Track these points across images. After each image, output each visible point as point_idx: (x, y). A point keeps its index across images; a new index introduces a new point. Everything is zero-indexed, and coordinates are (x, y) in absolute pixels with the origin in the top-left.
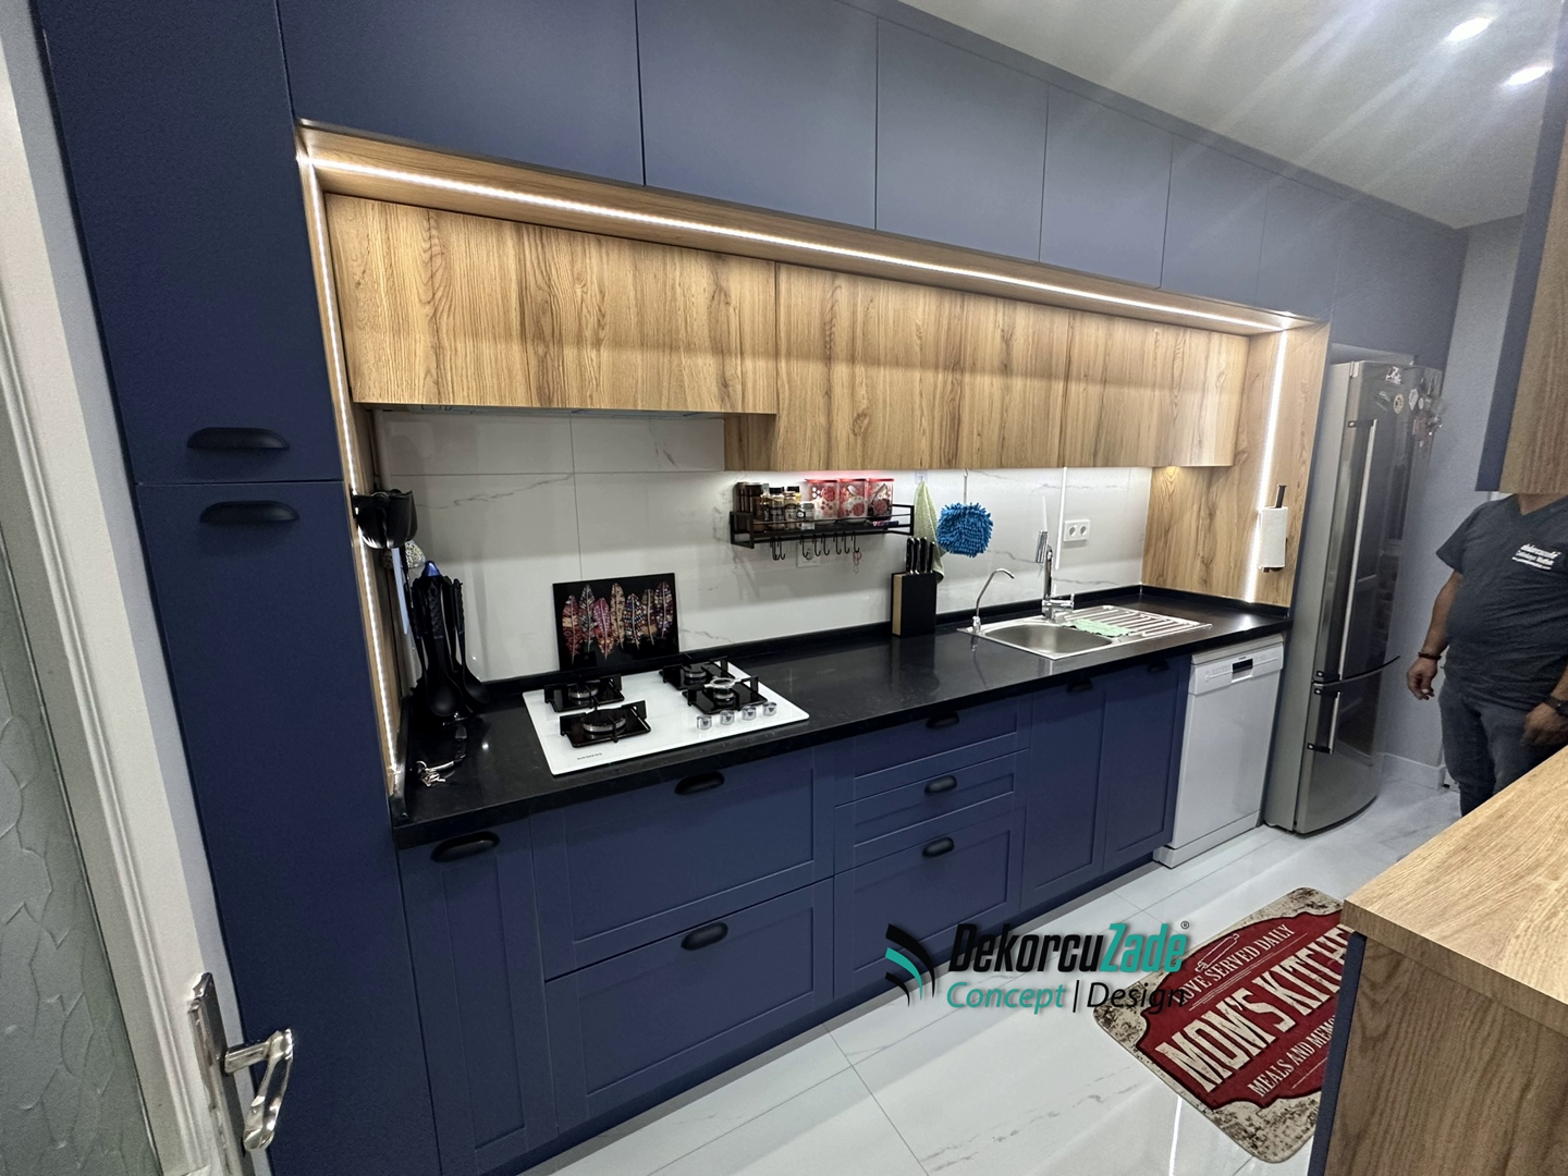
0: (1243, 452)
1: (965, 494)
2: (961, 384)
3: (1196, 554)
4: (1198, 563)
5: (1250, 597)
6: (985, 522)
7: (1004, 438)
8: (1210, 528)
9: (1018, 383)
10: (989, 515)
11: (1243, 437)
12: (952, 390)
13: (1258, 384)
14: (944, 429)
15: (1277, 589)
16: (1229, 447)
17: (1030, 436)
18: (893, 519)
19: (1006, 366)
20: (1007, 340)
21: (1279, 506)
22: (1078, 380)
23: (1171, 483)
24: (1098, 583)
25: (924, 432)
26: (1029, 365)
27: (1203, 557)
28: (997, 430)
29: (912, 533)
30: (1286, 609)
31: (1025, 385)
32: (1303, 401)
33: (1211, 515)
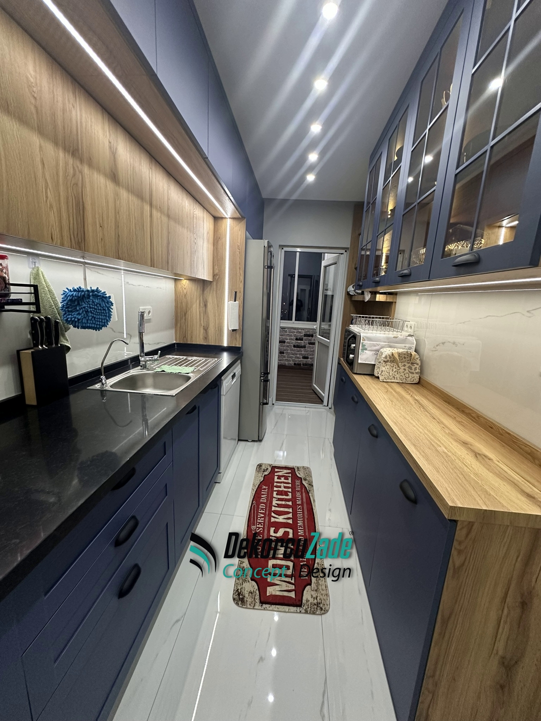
0: (217, 275)
1: (85, 279)
2: (81, 172)
3: (200, 325)
4: (202, 329)
5: (225, 344)
6: (108, 302)
7: (118, 235)
8: (205, 312)
9: (124, 194)
10: (110, 297)
11: (216, 267)
12: (74, 175)
13: (220, 242)
14: (71, 211)
15: (236, 339)
16: (212, 271)
17: (134, 240)
18: (13, 297)
19: (114, 174)
20: (114, 154)
21: (235, 301)
22: (156, 208)
23: (185, 289)
24: (158, 343)
25: (51, 207)
26: (130, 185)
27: (204, 326)
28: (114, 227)
29: (38, 311)
30: (240, 347)
31: (128, 198)
32: (238, 253)
33: (206, 306)
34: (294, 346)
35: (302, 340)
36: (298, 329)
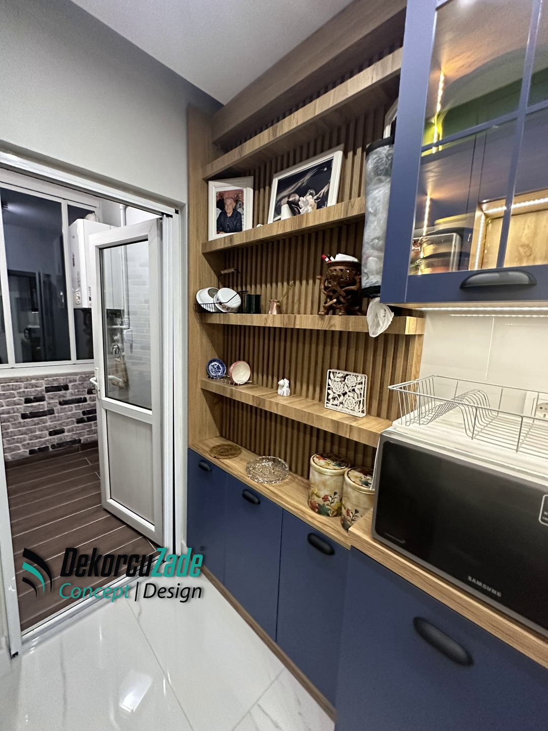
34: (24, 416)
35: (42, 399)
36: (28, 379)
